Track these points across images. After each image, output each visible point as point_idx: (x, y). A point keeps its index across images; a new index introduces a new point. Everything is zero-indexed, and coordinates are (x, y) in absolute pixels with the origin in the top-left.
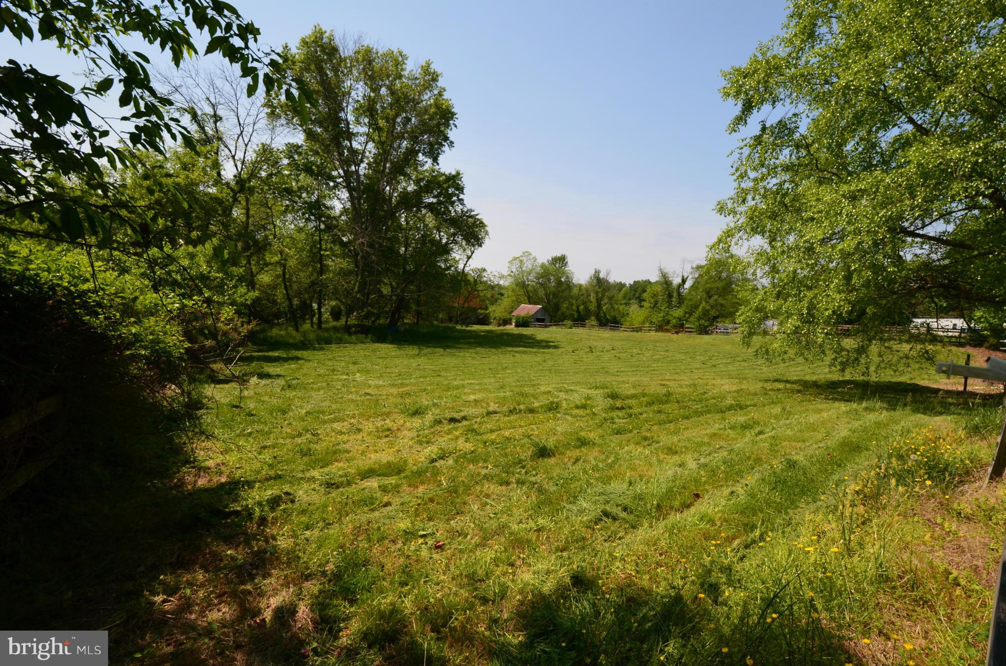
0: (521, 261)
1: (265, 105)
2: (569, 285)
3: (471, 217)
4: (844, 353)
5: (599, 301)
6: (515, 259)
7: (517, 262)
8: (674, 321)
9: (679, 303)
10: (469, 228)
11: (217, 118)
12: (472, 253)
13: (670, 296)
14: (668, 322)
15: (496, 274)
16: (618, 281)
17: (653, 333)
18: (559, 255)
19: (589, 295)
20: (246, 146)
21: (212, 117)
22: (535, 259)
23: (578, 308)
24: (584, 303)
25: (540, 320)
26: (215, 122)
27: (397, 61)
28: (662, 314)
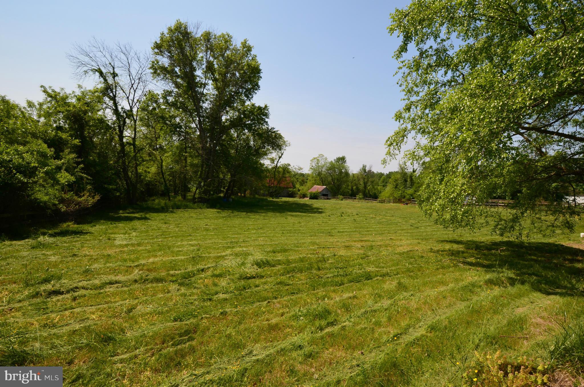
0: (318, 160)
1: (151, 68)
2: (347, 174)
3: (274, 132)
4: (503, 222)
5: (365, 184)
6: (315, 158)
7: (316, 160)
8: (408, 196)
9: (411, 185)
10: (273, 139)
11: (114, 75)
12: (282, 155)
13: (406, 181)
14: (404, 197)
15: (297, 168)
16: (379, 172)
17: (392, 204)
18: (341, 156)
19: (359, 180)
20: (135, 91)
21: (111, 74)
22: (326, 159)
23: (352, 188)
24: (356, 185)
25: (325, 195)
26: (114, 77)
27: (227, 40)
28: (400, 192)
